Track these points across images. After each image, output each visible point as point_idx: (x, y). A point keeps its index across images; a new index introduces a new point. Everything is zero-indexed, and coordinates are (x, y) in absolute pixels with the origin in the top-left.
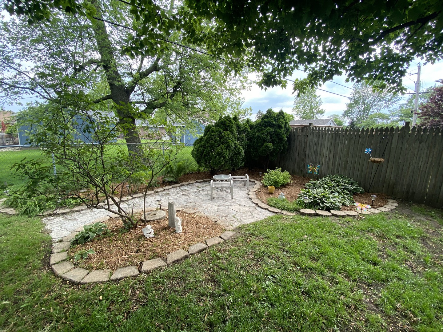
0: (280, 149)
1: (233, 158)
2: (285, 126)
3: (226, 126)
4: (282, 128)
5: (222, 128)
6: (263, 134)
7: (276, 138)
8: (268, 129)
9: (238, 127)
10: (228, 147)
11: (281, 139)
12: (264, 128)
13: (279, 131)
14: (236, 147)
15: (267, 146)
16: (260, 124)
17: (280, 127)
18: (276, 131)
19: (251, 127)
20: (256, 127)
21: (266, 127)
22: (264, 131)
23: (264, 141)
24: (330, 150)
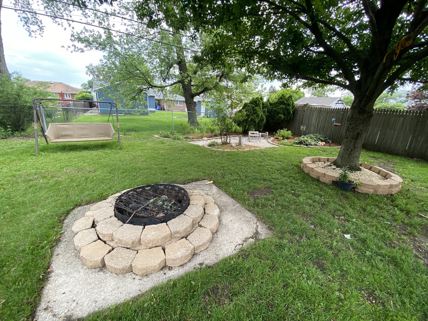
0: (288, 119)
1: (260, 123)
2: (292, 104)
3: (256, 104)
4: (290, 105)
5: (254, 104)
6: (278, 109)
7: (286, 111)
8: (282, 106)
9: (263, 104)
10: (258, 116)
11: (289, 113)
12: (279, 105)
13: (288, 107)
14: (262, 116)
15: (280, 116)
16: (277, 103)
17: (289, 105)
18: (287, 108)
19: (271, 104)
20: (274, 104)
21: (280, 104)
22: (279, 107)
23: (279, 113)
24: (316, 120)
